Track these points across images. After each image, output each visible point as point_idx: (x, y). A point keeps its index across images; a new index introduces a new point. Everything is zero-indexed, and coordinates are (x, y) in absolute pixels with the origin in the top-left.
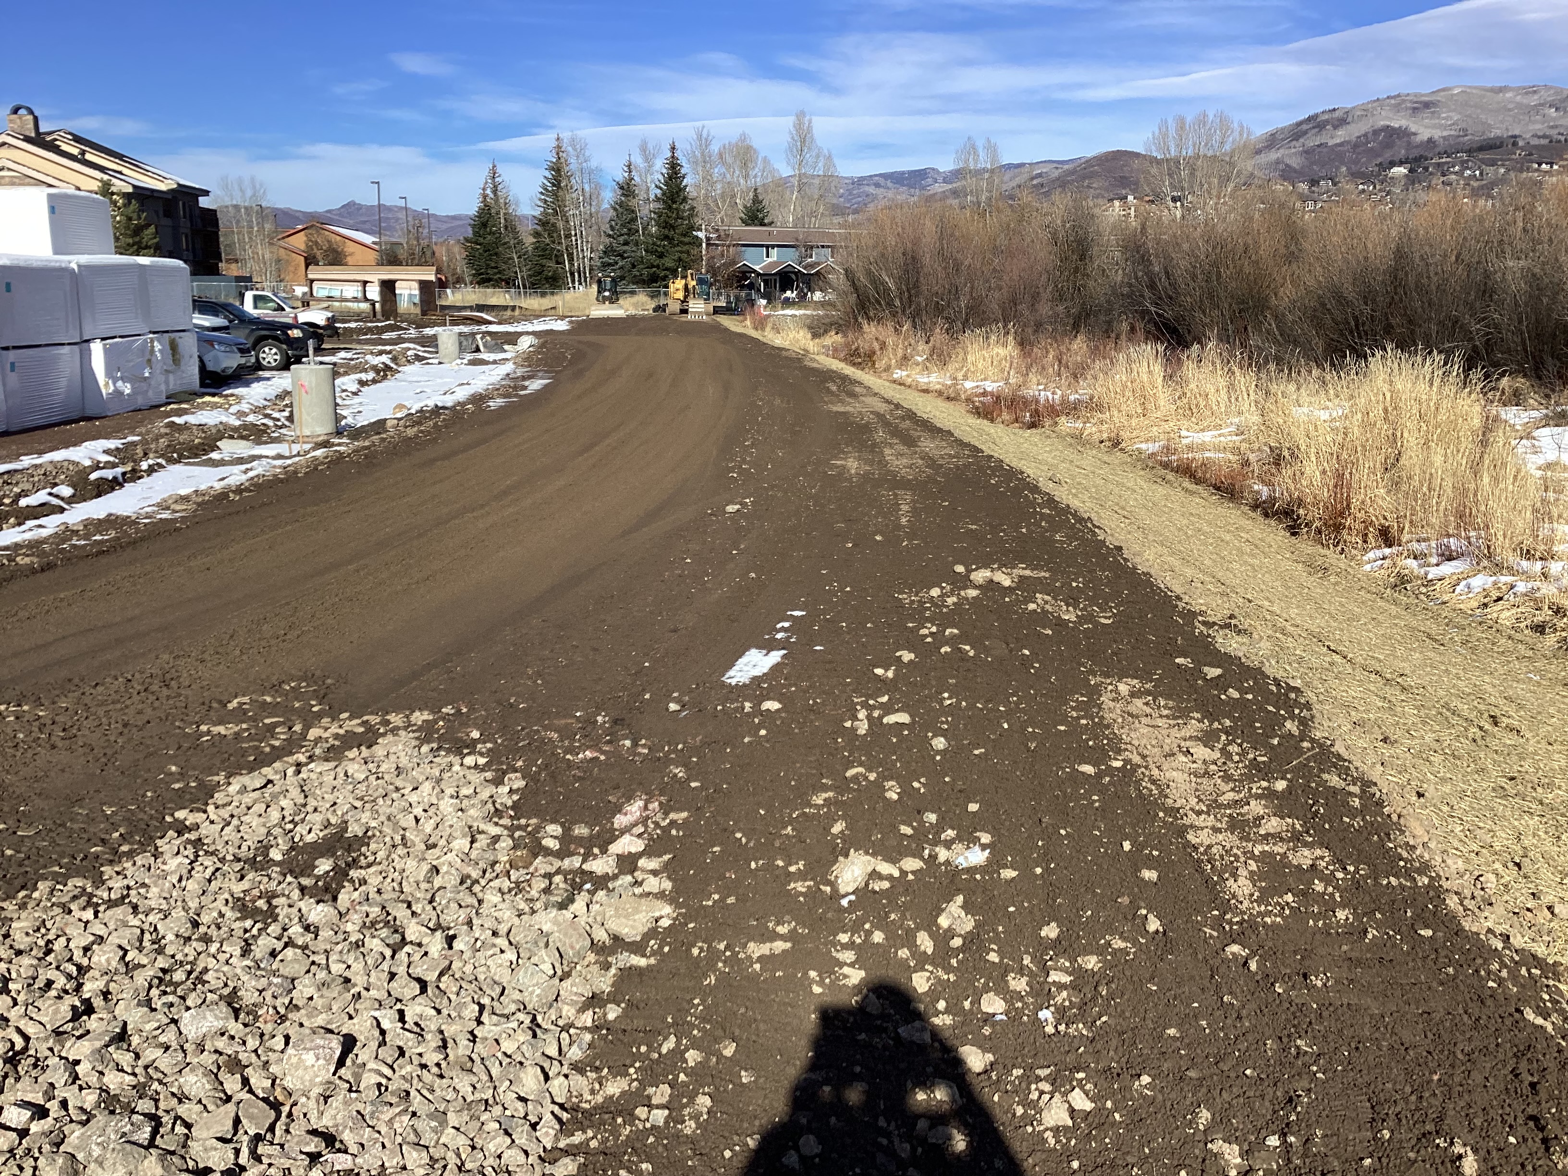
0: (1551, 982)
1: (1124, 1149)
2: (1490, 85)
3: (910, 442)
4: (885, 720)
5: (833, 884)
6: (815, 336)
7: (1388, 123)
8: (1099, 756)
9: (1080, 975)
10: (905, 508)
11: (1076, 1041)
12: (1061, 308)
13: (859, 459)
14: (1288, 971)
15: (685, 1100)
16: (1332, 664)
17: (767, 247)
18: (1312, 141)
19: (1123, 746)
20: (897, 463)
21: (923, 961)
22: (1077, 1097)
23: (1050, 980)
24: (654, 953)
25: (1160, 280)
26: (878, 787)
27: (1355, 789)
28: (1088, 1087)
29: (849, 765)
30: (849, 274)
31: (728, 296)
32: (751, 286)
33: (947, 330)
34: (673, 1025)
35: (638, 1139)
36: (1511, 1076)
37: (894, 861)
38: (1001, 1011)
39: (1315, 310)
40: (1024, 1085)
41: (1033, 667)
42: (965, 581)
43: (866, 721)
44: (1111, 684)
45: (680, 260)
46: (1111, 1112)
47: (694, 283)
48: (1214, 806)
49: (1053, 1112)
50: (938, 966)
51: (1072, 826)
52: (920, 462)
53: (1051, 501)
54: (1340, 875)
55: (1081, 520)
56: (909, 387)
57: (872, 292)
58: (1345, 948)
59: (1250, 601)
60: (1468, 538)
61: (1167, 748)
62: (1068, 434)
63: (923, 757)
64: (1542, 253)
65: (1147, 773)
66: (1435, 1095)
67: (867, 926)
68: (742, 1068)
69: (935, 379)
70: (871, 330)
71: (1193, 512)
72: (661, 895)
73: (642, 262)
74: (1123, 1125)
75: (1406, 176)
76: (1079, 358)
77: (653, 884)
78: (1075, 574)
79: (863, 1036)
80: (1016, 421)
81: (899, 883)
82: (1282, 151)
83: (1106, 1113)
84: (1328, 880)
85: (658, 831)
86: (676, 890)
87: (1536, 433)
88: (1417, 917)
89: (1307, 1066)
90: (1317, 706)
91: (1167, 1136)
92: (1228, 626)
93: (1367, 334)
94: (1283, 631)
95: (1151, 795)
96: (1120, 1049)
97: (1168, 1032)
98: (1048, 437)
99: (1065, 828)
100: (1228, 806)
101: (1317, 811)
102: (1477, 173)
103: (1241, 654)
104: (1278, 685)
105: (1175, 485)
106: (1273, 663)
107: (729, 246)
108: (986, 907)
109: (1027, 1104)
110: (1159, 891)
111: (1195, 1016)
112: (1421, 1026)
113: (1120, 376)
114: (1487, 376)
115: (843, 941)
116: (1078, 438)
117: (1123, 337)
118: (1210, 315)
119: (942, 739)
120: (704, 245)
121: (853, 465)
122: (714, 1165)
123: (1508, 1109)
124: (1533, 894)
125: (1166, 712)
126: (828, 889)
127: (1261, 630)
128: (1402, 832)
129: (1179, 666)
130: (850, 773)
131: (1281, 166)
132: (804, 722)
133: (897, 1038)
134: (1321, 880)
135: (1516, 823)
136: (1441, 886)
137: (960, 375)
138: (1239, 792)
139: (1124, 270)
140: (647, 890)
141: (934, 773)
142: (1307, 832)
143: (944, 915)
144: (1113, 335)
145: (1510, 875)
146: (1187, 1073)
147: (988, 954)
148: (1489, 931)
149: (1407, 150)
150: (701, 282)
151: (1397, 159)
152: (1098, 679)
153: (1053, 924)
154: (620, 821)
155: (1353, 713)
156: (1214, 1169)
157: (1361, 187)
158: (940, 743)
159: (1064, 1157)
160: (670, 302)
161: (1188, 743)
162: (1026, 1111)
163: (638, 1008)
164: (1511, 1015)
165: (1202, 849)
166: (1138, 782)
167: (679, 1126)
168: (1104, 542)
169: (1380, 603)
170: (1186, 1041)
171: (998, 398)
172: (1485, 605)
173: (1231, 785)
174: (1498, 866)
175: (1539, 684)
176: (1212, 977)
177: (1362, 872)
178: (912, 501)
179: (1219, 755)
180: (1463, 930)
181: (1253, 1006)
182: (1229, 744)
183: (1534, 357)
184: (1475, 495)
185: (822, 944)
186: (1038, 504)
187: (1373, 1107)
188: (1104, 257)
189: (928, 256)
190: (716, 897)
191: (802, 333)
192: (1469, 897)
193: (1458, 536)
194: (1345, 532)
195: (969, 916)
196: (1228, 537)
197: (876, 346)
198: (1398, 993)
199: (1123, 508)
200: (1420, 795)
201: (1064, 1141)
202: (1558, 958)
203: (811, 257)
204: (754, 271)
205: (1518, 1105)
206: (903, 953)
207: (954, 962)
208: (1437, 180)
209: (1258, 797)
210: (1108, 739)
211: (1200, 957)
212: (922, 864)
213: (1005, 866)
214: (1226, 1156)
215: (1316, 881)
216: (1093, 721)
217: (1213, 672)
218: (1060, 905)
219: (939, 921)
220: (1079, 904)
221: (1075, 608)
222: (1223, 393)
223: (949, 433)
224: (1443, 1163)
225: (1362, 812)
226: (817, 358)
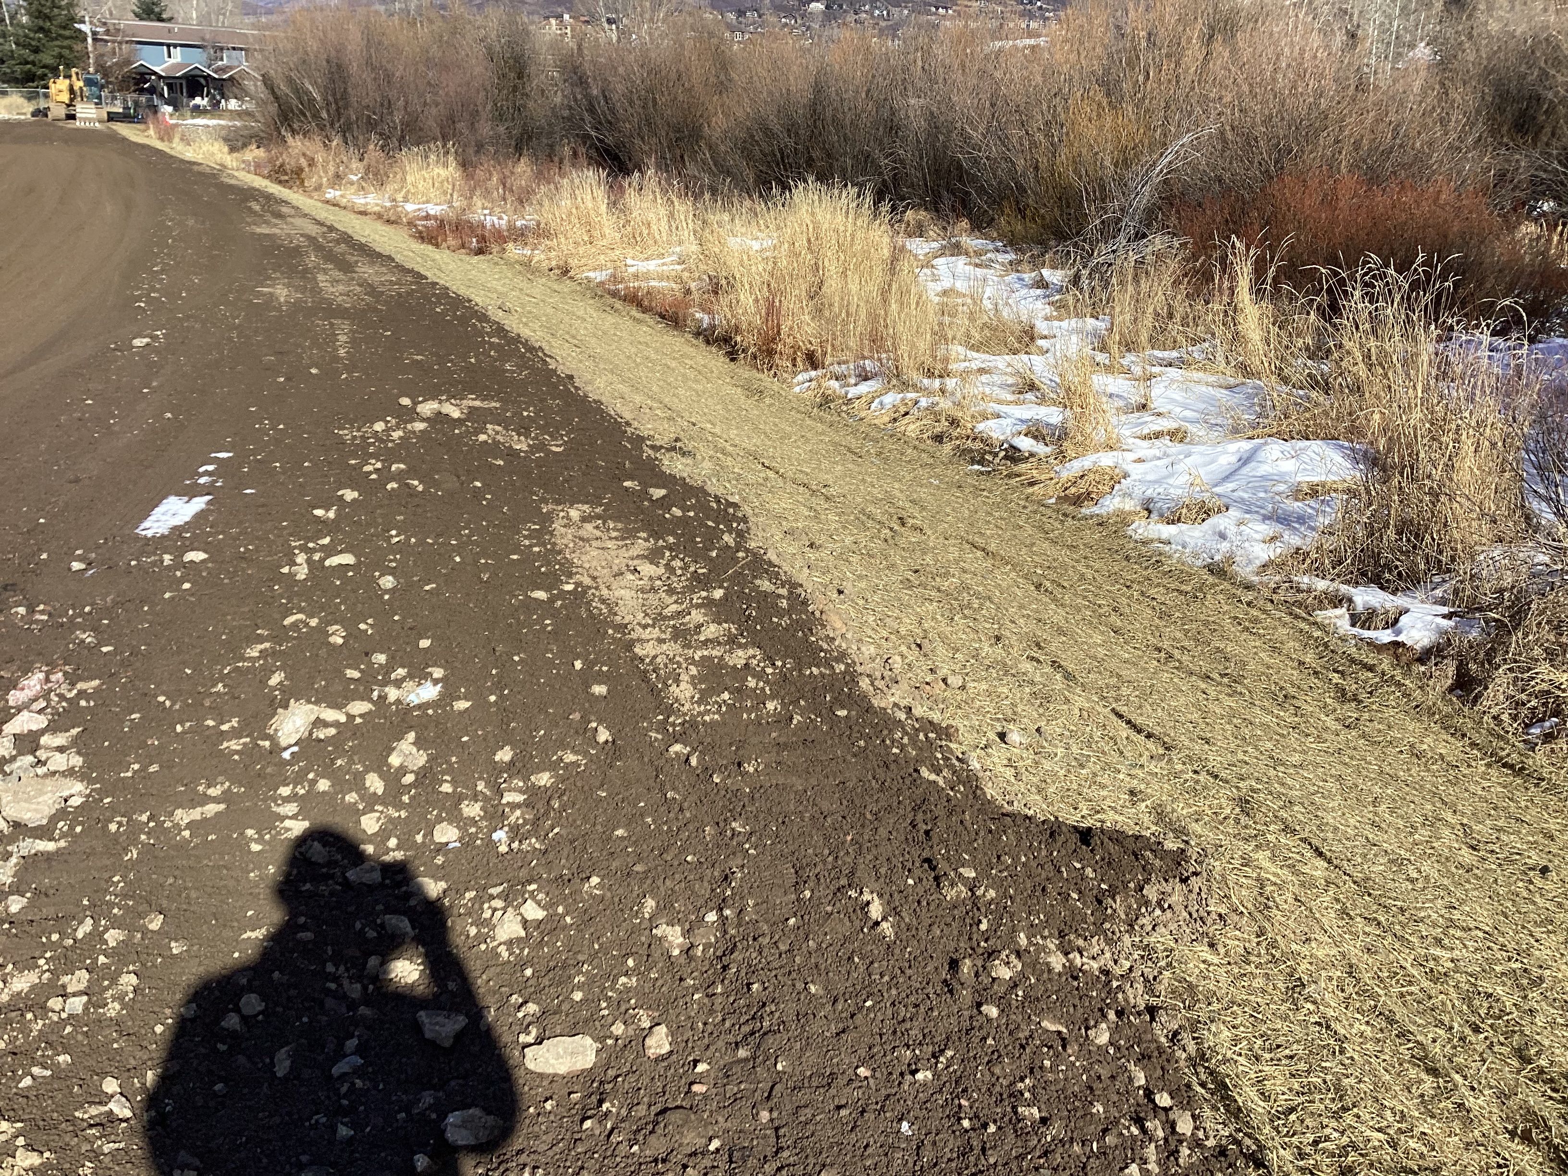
0: (944, 743)
1: (576, 949)
3: (346, 267)
4: (327, 563)
5: (271, 738)
6: (233, 149)
8: (551, 582)
9: (534, 793)
10: (343, 338)
11: (529, 856)
12: (501, 129)
13: (288, 286)
14: (725, 762)
15: (106, 983)
16: (766, 479)
17: (168, 46)
19: (574, 570)
20: (332, 290)
21: (371, 801)
22: (529, 908)
23: (504, 801)
24: (63, 836)
25: (599, 103)
26: (321, 632)
27: (783, 592)
28: (541, 896)
29: (288, 613)
30: (267, 81)
31: (125, 100)
32: (152, 90)
33: (382, 147)
34: (89, 907)
35: (52, 1032)
36: (910, 827)
37: (338, 707)
38: (455, 838)
39: (744, 142)
40: (477, 906)
41: (486, 499)
42: (411, 414)
43: (305, 566)
44: (563, 511)
45: (61, 56)
46: (563, 916)
47: (81, 84)
48: (660, 618)
49: (505, 926)
50: (389, 804)
51: (525, 652)
52: (358, 289)
53: (500, 330)
54: (769, 670)
55: (532, 349)
56: (345, 208)
57: (295, 102)
58: (774, 735)
59: (694, 425)
60: (880, 360)
61: (615, 568)
62: (517, 262)
63: (371, 598)
64: (938, 93)
65: (597, 594)
66: (848, 853)
67: (311, 776)
68: (171, 940)
69: (372, 200)
70: (296, 144)
71: (641, 340)
72: (70, 773)
73: (12, 57)
74: (574, 927)
75: (824, 12)
76: (523, 182)
77: (59, 762)
78: (525, 403)
79: (308, 886)
80: (463, 246)
81: (347, 729)
83: (557, 918)
84: (760, 675)
85: (64, 704)
86: (89, 766)
87: (934, 262)
88: (835, 699)
89: (740, 844)
90: (752, 519)
91: (616, 930)
92: (673, 449)
93: (791, 167)
94: (723, 452)
95: (601, 614)
96: (572, 856)
97: (616, 833)
98: (496, 264)
99: (518, 654)
100: (672, 618)
101: (750, 615)
102: (885, 13)
103: (685, 475)
104: (718, 502)
105: (624, 313)
106: (714, 481)
107: (120, 43)
108: (438, 741)
109: (480, 923)
110: (607, 704)
111: (642, 815)
112: (837, 795)
113: (566, 203)
114: (894, 208)
115: (285, 794)
116: (527, 265)
117: (566, 161)
118: (649, 143)
119: (390, 578)
120: (90, 40)
121: (281, 293)
122: (144, 1043)
123: (907, 856)
124: (931, 670)
125: (614, 534)
126: (267, 744)
127: (704, 451)
128: (824, 626)
129: (627, 489)
130: (288, 621)
132: (235, 572)
133: (346, 883)
134: (753, 677)
135: (919, 610)
136: (855, 671)
137: (399, 197)
138: (682, 603)
139: (563, 91)
140: (51, 769)
141: (382, 613)
142: (742, 635)
143: (394, 754)
144: (556, 159)
145: (912, 655)
146: (634, 868)
147: (440, 786)
148: (895, 705)
150: (89, 82)
152: (550, 506)
153: (507, 748)
154: (15, 697)
155: (784, 523)
156: (659, 952)
157: (783, 20)
158: (388, 582)
159: (518, 968)
160: (52, 105)
161: (636, 562)
162: (479, 931)
163: (46, 895)
164: (910, 775)
165: (648, 660)
166: (589, 603)
167: (101, 1010)
168: (555, 371)
169: (808, 422)
170: (633, 839)
171: (442, 221)
172: (895, 420)
173: (675, 598)
174: (903, 648)
175: (938, 488)
176: (657, 776)
177: (788, 666)
178: (351, 330)
179: (663, 571)
180: (872, 706)
181: (693, 798)
182: (673, 559)
183: (933, 191)
184: (885, 320)
185: (262, 800)
186: (487, 333)
187: (796, 872)
188: (543, 77)
189: (355, 64)
190: (136, 767)
191: (217, 145)
192: (879, 677)
193: (871, 358)
194: (777, 356)
195: (421, 752)
196: (673, 364)
197: (303, 162)
198: (819, 769)
199: (574, 337)
200: (840, 592)
201: (518, 952)
202: (951, 722)
203: (222, 59)
204: (155, 73)
205: (915, 852)
206: (351, 797)
207: (406, 799)
208: (851, 18)
209: (698, 606)
210: (560, 564)
211: (646, 759)
212: (370, 706)
213: (459, 698)
214: (670, 938)
215: (749, 679)
216: (546, 549)
217: (658, 493)
218: (514, 729)
219: (390, 760)
220: (533, 726)
221: (526, 438)
222: (664, 223)
223: (390, 258)
224: (854, 911)
225: (788, 612)
226: (236, 174)
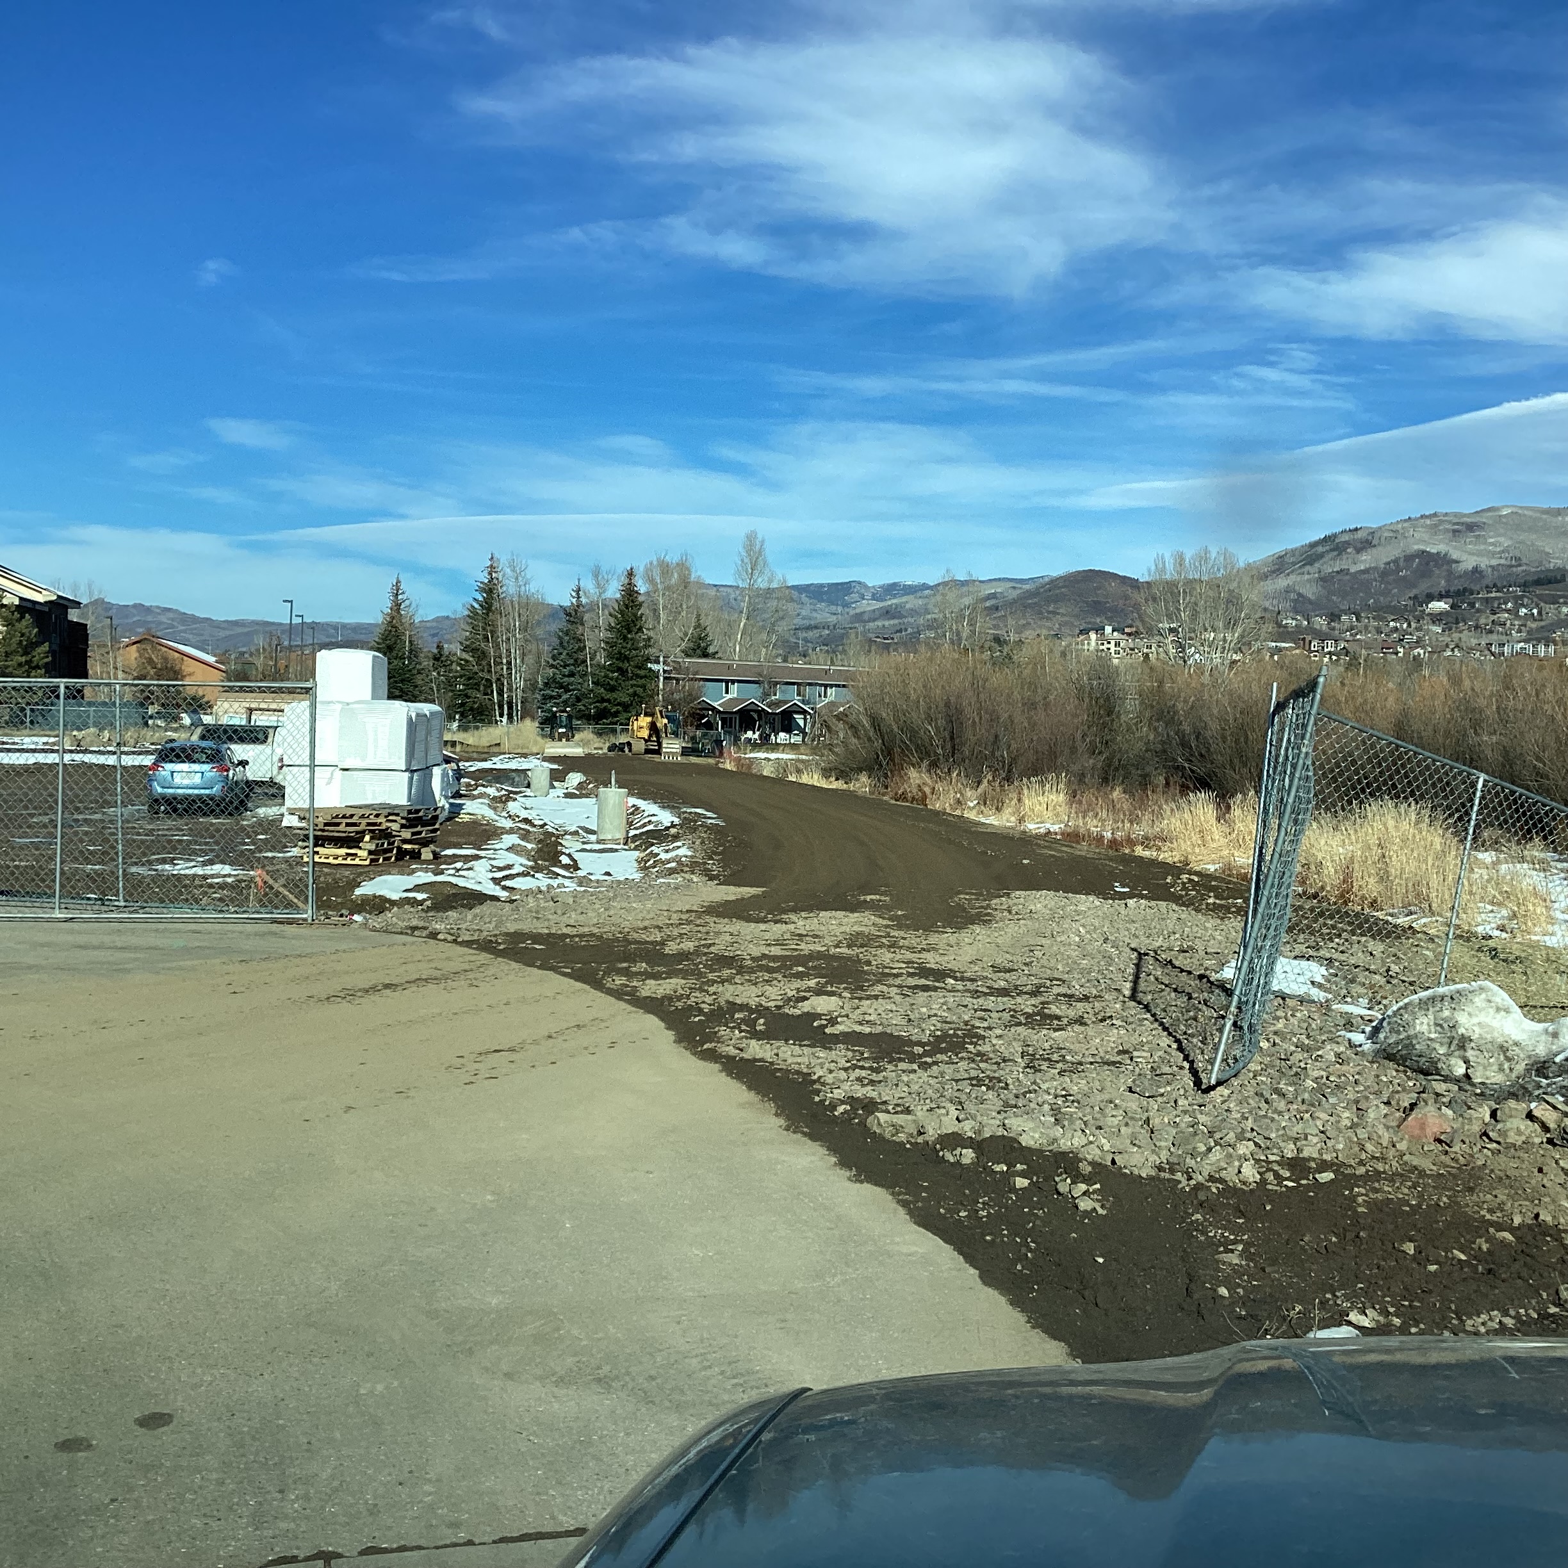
2: (1546, 506)
7: (1422, 547)
17: (727, 682)
18: (1330, 566)
32: (708, 725)
45: (635, 694)
73: (590, 695)
75: (1448, 612)
82: (1293, 577)
102: (1535, 611)
107: (687, 680)
117: (1161, 790)
120: (661, 679)
131: (1293, 596)
144: (1150, 789)
149: (1447, 581)
151: (1435, 591)
157: (1392, 624)
197: (927, 790)
203: (776, 694)
204: (714, 709)
208: (1486, 619)
